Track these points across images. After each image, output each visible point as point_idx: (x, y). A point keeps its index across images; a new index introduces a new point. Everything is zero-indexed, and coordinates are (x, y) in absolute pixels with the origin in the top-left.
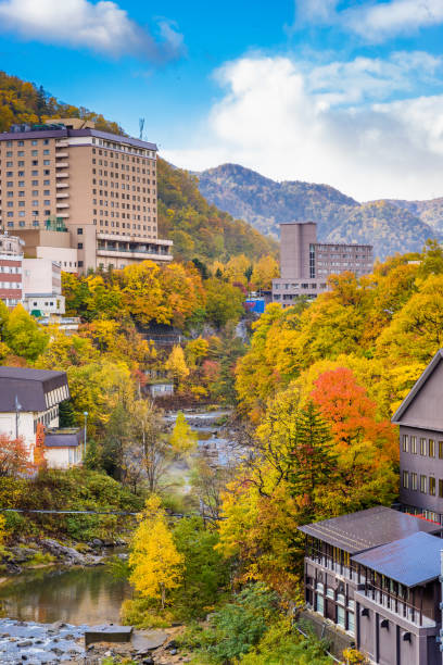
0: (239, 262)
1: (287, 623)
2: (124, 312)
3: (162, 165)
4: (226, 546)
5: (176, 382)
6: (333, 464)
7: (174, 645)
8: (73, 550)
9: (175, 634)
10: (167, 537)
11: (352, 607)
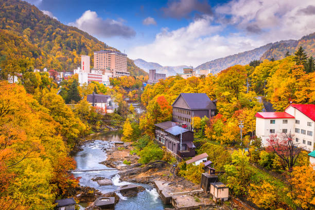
0: (142, 76)
1: (152, 142)
2: (121, 85)
3: (128, 59)
4: (141, 127)
5: (130, 98)
6: (161, 113)
7: (131, 145)
8: (112, 128)
9: (131, 143)
10: (130, 126)
11: (164, 139)
